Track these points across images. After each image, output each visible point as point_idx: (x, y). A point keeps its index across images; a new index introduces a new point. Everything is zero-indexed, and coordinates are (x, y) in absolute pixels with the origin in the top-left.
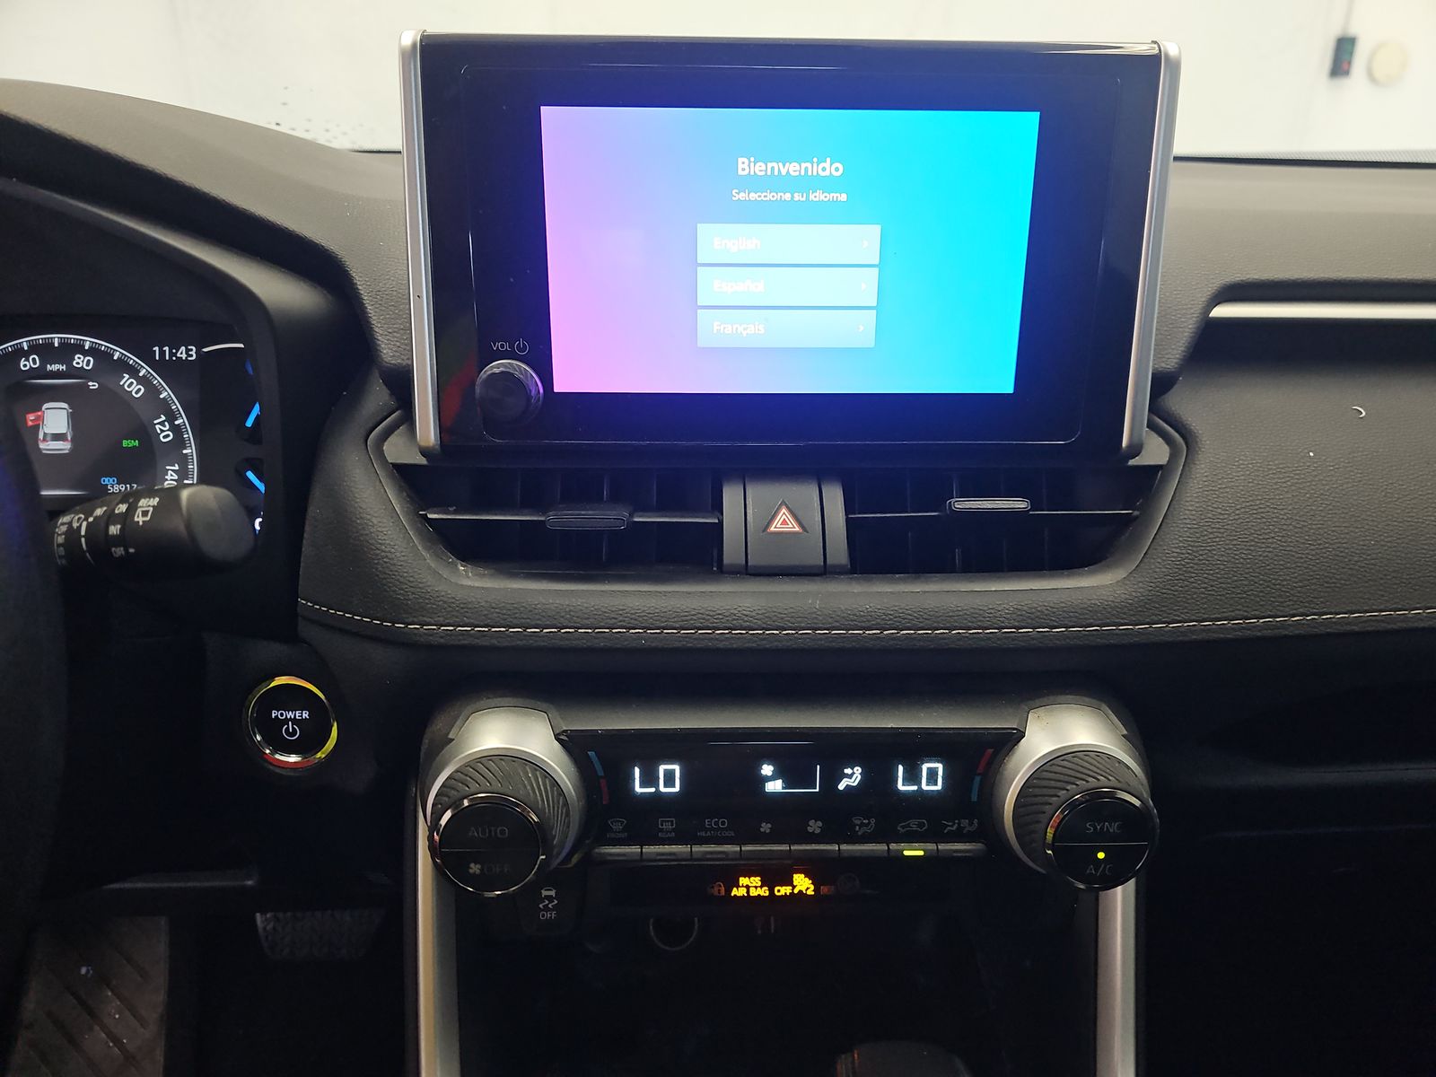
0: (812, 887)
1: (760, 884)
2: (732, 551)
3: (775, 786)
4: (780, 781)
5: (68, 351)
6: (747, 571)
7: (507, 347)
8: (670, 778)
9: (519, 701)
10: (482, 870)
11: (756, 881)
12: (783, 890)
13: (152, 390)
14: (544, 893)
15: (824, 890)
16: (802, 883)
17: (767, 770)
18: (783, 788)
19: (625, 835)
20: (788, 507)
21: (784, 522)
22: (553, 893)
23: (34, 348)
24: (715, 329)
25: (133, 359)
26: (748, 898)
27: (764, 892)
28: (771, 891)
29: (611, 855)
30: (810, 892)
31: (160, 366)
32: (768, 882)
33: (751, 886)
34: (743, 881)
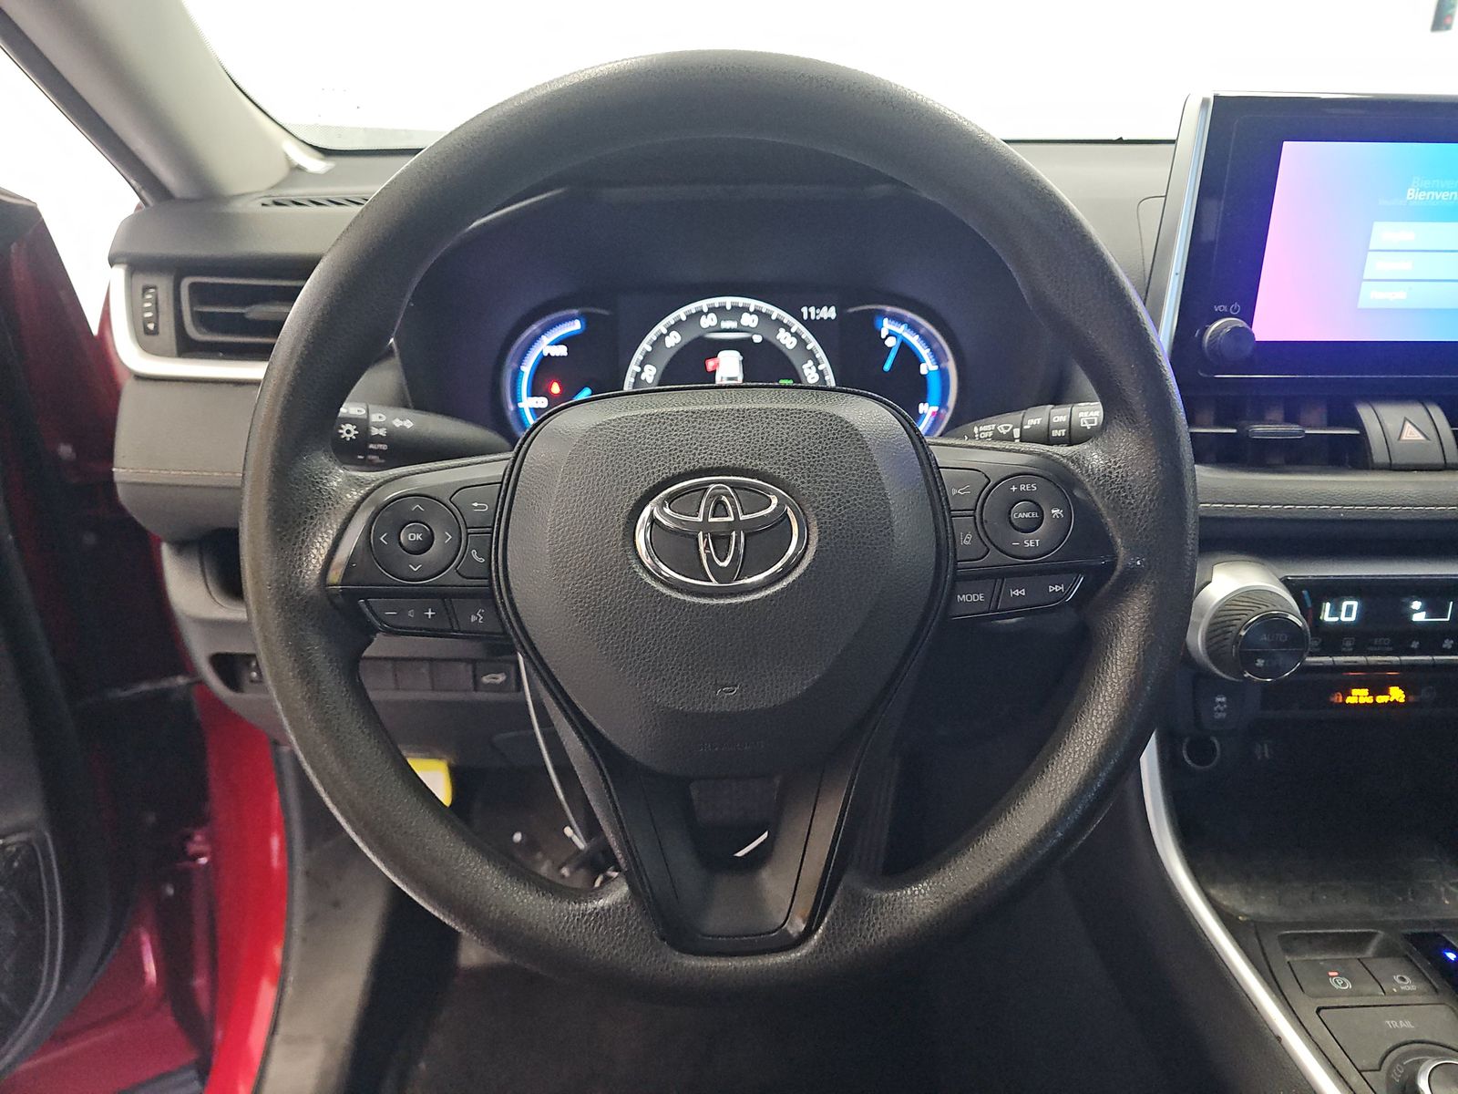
0: (1404, 696)
1: (1367, 694)
2: (1379, 454)
3: (1419, 617)
4: (1424, 613)
5: (738, 311)
6: (1391, 468)
7: (1225, 308)
8: (1349, 612)
9: (1246, 558)
10: (1264, 663)
11: (1365, 692)
12: (1381, 699)
13: (802, 343)
14: (1218, 699)
15: (1412, 698)
16: (1397, 694)
17: (1416, 605)
18: (1426, 618)
19: (1318, 650)
20: (1410, 422)
21: (1411, 434)
22: (1223, 699)
23: (712, 310)
24: (1372, 296)
25: (787, 318)
26: (1357, 705)
27: (1370, 700)
28: (1374, 699)
29: (1311, 662)
30: (1402, 700)
31: (809, 324)
32: (1373, 693)
33: (1360, 696)
34: (1355, 692)
